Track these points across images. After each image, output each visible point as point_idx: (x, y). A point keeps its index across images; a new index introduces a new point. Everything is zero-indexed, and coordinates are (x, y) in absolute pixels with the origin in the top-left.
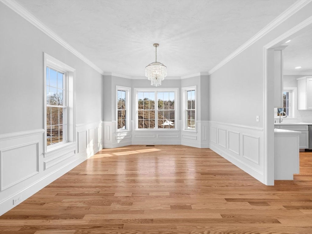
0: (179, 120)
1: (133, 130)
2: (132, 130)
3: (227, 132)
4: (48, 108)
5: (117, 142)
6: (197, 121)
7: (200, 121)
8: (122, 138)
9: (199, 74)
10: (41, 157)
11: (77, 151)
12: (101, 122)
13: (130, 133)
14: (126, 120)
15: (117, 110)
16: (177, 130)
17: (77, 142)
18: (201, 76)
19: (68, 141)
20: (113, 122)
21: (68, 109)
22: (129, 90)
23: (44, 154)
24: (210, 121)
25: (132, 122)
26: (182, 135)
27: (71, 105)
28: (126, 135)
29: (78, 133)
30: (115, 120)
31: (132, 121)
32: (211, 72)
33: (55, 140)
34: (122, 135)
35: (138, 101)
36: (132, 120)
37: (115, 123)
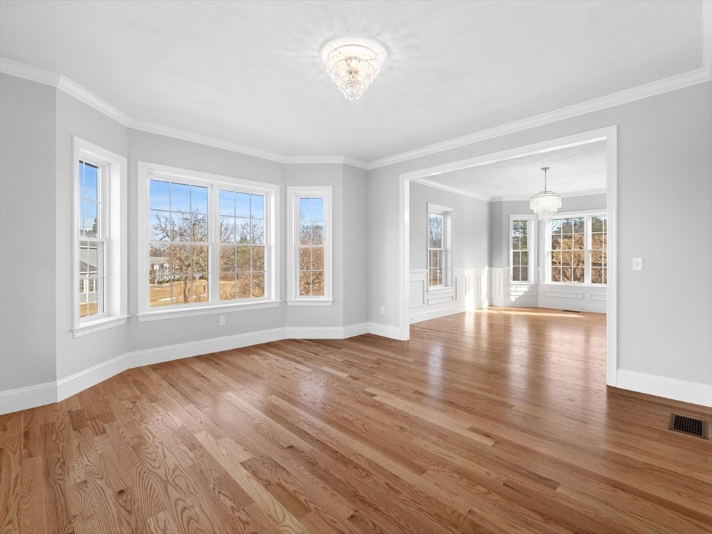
1: (541, 283)
2: (538, 283)
4: (430, 251)
5: (510, 298)
8: (521, 294)
10: (426, 293)
11: (454, 297)
12: (487, 268)
13: (535, 287)
14: (529, 266)
15: (512, 251)
17: (454, 287)
19: (446, 286)
20: (506, 268)
21: (446, 251)
22: (533, 218)
23: (427, 291)
25: (538, 271)
27: (449, 247)
28: (527, 290)
29: (456, 278)
30: (509, 266)
31: (539, 269)
33: (435, 283)
34: (518, 289)
35: (551, 234)
36: (538, 266)
37: (509, 271)
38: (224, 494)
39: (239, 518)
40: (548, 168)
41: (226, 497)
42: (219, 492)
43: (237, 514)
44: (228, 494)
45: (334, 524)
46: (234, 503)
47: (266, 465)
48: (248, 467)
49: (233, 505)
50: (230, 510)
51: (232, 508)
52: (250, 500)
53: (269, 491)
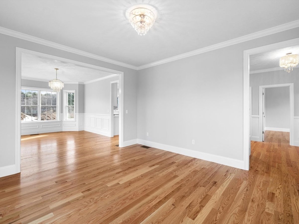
0: (61, 113)
3: (102, 119)
6: (76, 114)
7: (78, 114)
9: (78, 83)
16: (59, 120)
18: (79, 84)
24: (84, 114)
26: (64, 124)
32: (85, 83)
38: (216, 218)
39: (222, 210)
40: (58, 69)
41: (216, 217)
42: (216, 220)
43: (221, 211)
44: (215, 217)
45: (209, 189)
46: (218, 213)
47: (190, 210)
48: (195, 216)
49: (218, 214)
50: (221, 214)
51: (220, 213)
52: (213, 210)
53: (205, 205)
